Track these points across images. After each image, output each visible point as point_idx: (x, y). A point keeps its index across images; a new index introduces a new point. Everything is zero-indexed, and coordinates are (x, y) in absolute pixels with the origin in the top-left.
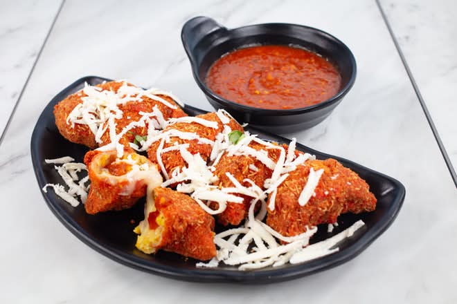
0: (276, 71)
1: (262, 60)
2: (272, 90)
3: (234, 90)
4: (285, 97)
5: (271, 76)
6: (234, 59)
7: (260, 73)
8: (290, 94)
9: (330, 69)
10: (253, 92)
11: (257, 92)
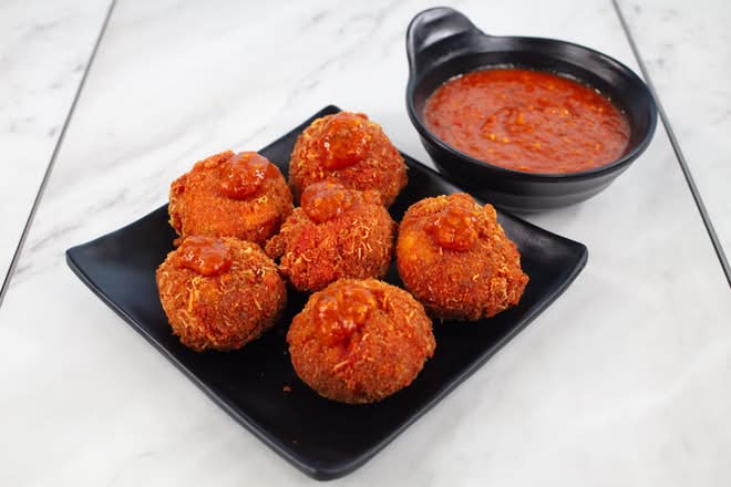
0: (536, 112)
1: (523, 92)
2: (515, 139)
3: (460, 125)
4: (530, 154)
5: (523, 118)
6: (483, 81)
7: (511, 110)
8: (538, 151)
9: (620, 130)
10: (487, 134)
11: (493, 136)
